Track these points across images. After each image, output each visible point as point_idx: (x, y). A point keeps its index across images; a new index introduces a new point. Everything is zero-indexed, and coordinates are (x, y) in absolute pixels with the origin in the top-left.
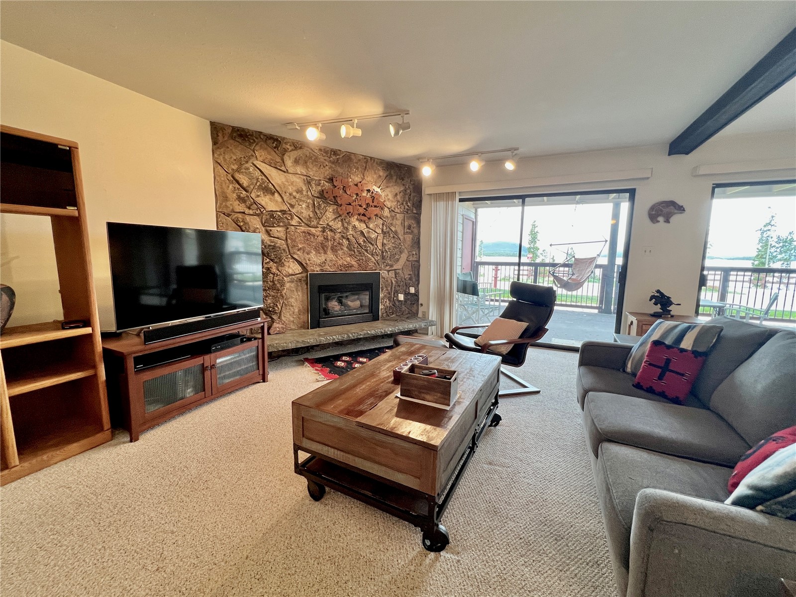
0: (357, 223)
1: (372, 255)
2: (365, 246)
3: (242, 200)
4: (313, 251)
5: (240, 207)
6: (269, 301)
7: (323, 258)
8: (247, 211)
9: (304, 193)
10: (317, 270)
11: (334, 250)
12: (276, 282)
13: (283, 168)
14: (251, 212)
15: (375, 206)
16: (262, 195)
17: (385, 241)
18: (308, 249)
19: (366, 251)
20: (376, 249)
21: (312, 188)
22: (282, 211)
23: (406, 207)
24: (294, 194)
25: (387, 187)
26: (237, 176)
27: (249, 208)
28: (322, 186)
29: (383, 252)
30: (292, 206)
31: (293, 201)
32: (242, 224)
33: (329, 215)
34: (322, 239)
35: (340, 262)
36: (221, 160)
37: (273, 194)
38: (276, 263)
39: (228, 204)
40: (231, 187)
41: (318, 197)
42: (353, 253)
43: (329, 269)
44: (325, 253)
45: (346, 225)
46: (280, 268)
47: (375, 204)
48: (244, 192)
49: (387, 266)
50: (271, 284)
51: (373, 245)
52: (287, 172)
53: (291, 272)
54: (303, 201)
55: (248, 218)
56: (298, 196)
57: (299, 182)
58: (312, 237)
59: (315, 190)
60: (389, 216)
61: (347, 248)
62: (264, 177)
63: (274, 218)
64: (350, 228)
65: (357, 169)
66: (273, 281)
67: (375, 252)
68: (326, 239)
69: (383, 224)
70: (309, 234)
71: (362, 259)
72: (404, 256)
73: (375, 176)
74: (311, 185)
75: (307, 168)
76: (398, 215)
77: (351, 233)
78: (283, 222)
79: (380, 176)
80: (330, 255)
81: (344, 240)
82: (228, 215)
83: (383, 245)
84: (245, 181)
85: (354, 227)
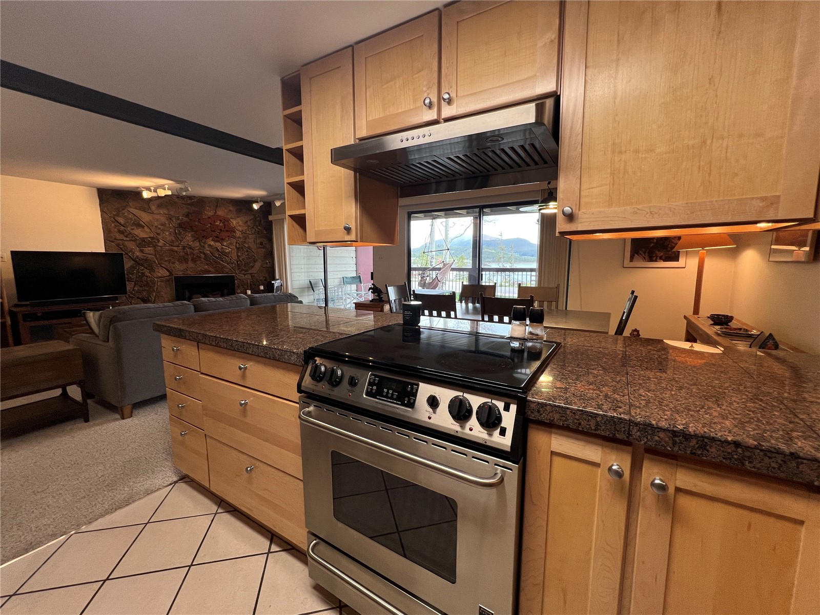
0: (212, 243)
1: (228, 264)
2: (221, 258)
3: (120, 232)
4: (176, 262)
5: (121, 237)
6: (145, 294)
7: (185, 266)
8: (125, 239)
9: (167, 225)
10: (180, 274)
11: (194, 260)
12: (149, 282)
13: (149, 211)
14: (128, 239)
15: (227, 231)
16: (135, 229)
17: (239, 254)
18: (172, 261)
19: (223, 261)
20: (230, 259)
21: (173, 222)
22: (152, 238)
23: (257, 230)
24: (159, 226)
25: (238, 217)
26: (117, 218)
27: (127, 237)
28: (181, 220)
29: (237, 262)
30: (158, 234)
31: (159, 231)
32: (122, 246)
33: (188, 238)
34: (183, 254)
35: (199, 269)
36: (105, 210)
37: (143, 227)
38: (149, 270)
39: (112, 235)
40: (113, 225)
41: (178, 227)
42: (210, 263)
43: (190, 273)
44: (187, 263)
45: (202, 244)
46: (152, 273)
47: (226, 229)
48: (122, 228)
49: (242, 271)
50: (145, 283)
51: (228, 257)
52: (153, 213)
53: (160, 275)
54: (167, 231)
55: (126, 243)
56: (162, 227)
57: (163, 219)
58: (176, 254)
59: (175, 222)
60: (241, 236)
61: (204, 259)
62: (136, 218)
63: (145, 242)
64: (206, 246)
65: (210, 207)
66: (147, 281)
67: (230, 262)
68: (187, 254)
69: (236, 243)
70: (173, 251)
71: (218, 267)
72: (258, 265)
73: (226, 211)
74: (172, 220)
75: (168, 209)
76: (250, 236)
77: (208, 249)
78: (152, 244)
79: (230, 210)
80: (191, 264)
81: (202, 255)
82: (112, 242)
83: (238, 256)
84: (122, 221)
85: (210, 245)
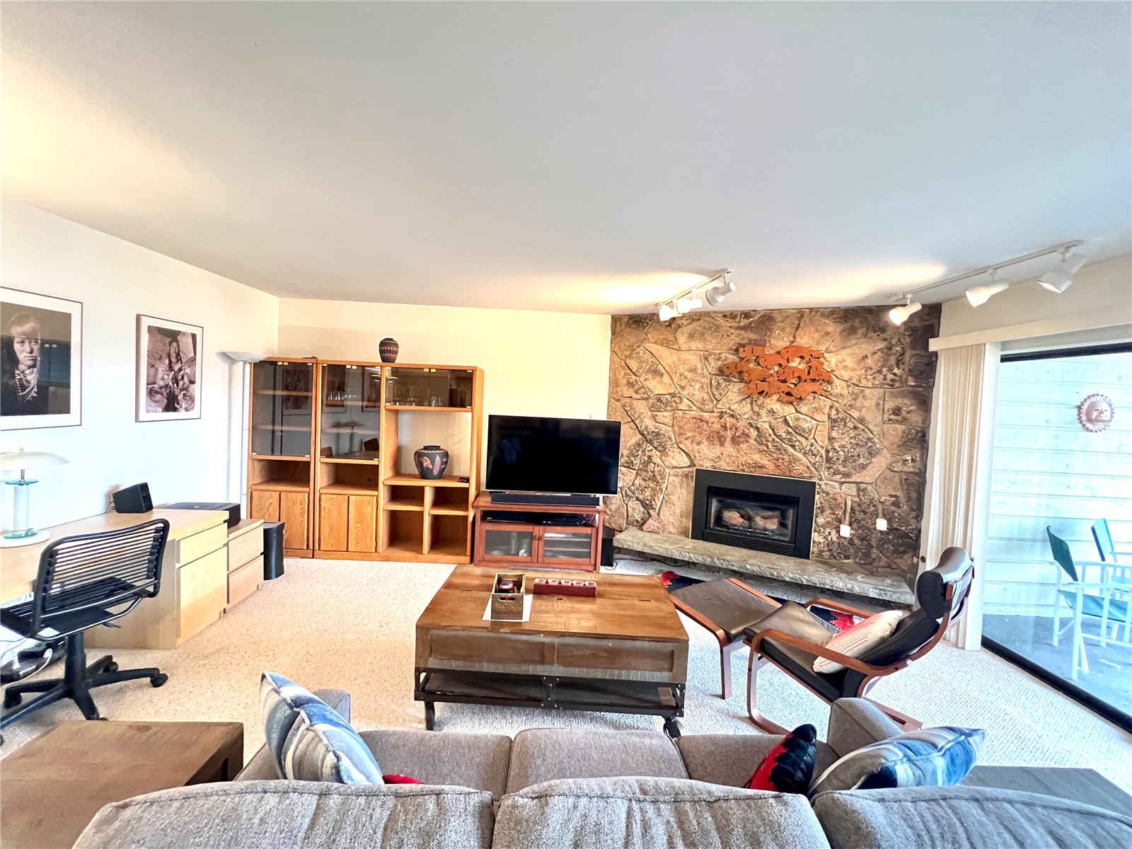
0: (777, 407)
1: (805, 454)
2: (790, 440)
3: (630, 384)
4: (704, 441)
5: (630, 392)
6: (648, 493)
7: (718, 450)
8: (634, 396)
9: (699, 371)
10: (707, 465)
11: (735, 441)
12: (656, 474)
13: (675, 347)
14: (638, 396)
15: (814, 380)
16: (651, 378)
17: (834, 434)
18: (698, 439)
19: (793, 446)
20: (812, 445)
21: (710, 364)
22: (673, 395)
23: (890, 376)
24: (686, 373)
25: (844, 348)
26: (628, 361)
27: (637, 393)
28: (723, 361)
29: (827, 452)
30: (683, 388)
31: (684, 383)
32: (628, 409)
33: (733, 394)
34: (719, 426)
35: (743, 460)
36: (616, 349)
37: (662, 375)
38: (660, 451)
39: (619, 389)
40: (622, 373)
41: (716, 375)
42: (765, 448)
43: (725, 466)
44: (722, 444)
45: (756, 409)
46: (663, 458)
47: (812, 376)
48: (634, 377)
49: (835, 474)
50: (651, 474)
51: (807, 439)
52: (680, 350)
53: (675, 464)
54: (697, 381)
55: (635, 402)
56: (690, 375)
57: (693, 359)
58: (705, 424)
59: (714, 365)
60: (845, 392)
61: (756, 440)
62: (654, 360)
63: (661, 402)
64: (763, 412)
65: (783, 329)
66: (653, 472)
67: (810, 450)
68: (725, 427)
69: (831, 407)
70: (702, 421)
71: (783, 459)
72: (879, 464)
73: (817, 335)
74: (708, 361)
75: (705, 340)
76: (867, 391)
77: (766, 419)
78: (671, 406)
79: (828, 334)
80: (729, 448)
81: (752, 430)
82: (618, 400)
83: (831, 439)
84: (634, 365)
85: (772, 412)
